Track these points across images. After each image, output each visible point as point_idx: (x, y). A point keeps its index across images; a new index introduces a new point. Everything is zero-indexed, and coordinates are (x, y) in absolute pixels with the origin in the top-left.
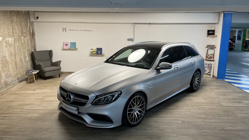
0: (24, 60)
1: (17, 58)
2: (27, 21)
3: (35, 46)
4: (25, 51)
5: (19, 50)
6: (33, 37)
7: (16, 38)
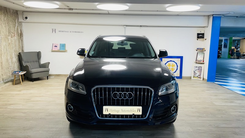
0: (10, 61)
2: (15, 21)
3: (22, 47)
4: (12, 51)
5: (5, 50)
6: (20, 37)
7: (3, 37)
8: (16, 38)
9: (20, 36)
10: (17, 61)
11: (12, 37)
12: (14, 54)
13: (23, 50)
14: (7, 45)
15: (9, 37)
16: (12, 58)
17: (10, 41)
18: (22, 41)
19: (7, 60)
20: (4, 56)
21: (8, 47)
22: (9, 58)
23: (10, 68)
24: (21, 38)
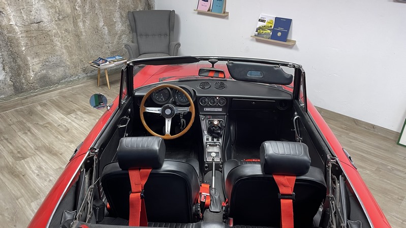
0: (106, 30)
1: (81, 24)
4: (111, 8)
5: (87, 7)
10: (128, 31)
12: (117, 15)
13: (149, 5)
16: (110, 24)
19: (96, 30)
20: (84, 22)
22: (101, 24)
23: (106, 45)
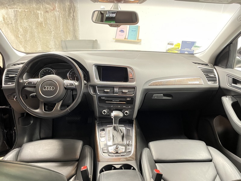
3: (75, 31)
6: (70, 13)
7: (20, 10)
8: (57, 13)
9: (70, 9)
11: (47, 12)
13: (75, 37)
14: (34, 27)
15: (39, 12)
17: (41, 19)
18: (74, 19)
21: (35, 30)
24: (71, 15)
